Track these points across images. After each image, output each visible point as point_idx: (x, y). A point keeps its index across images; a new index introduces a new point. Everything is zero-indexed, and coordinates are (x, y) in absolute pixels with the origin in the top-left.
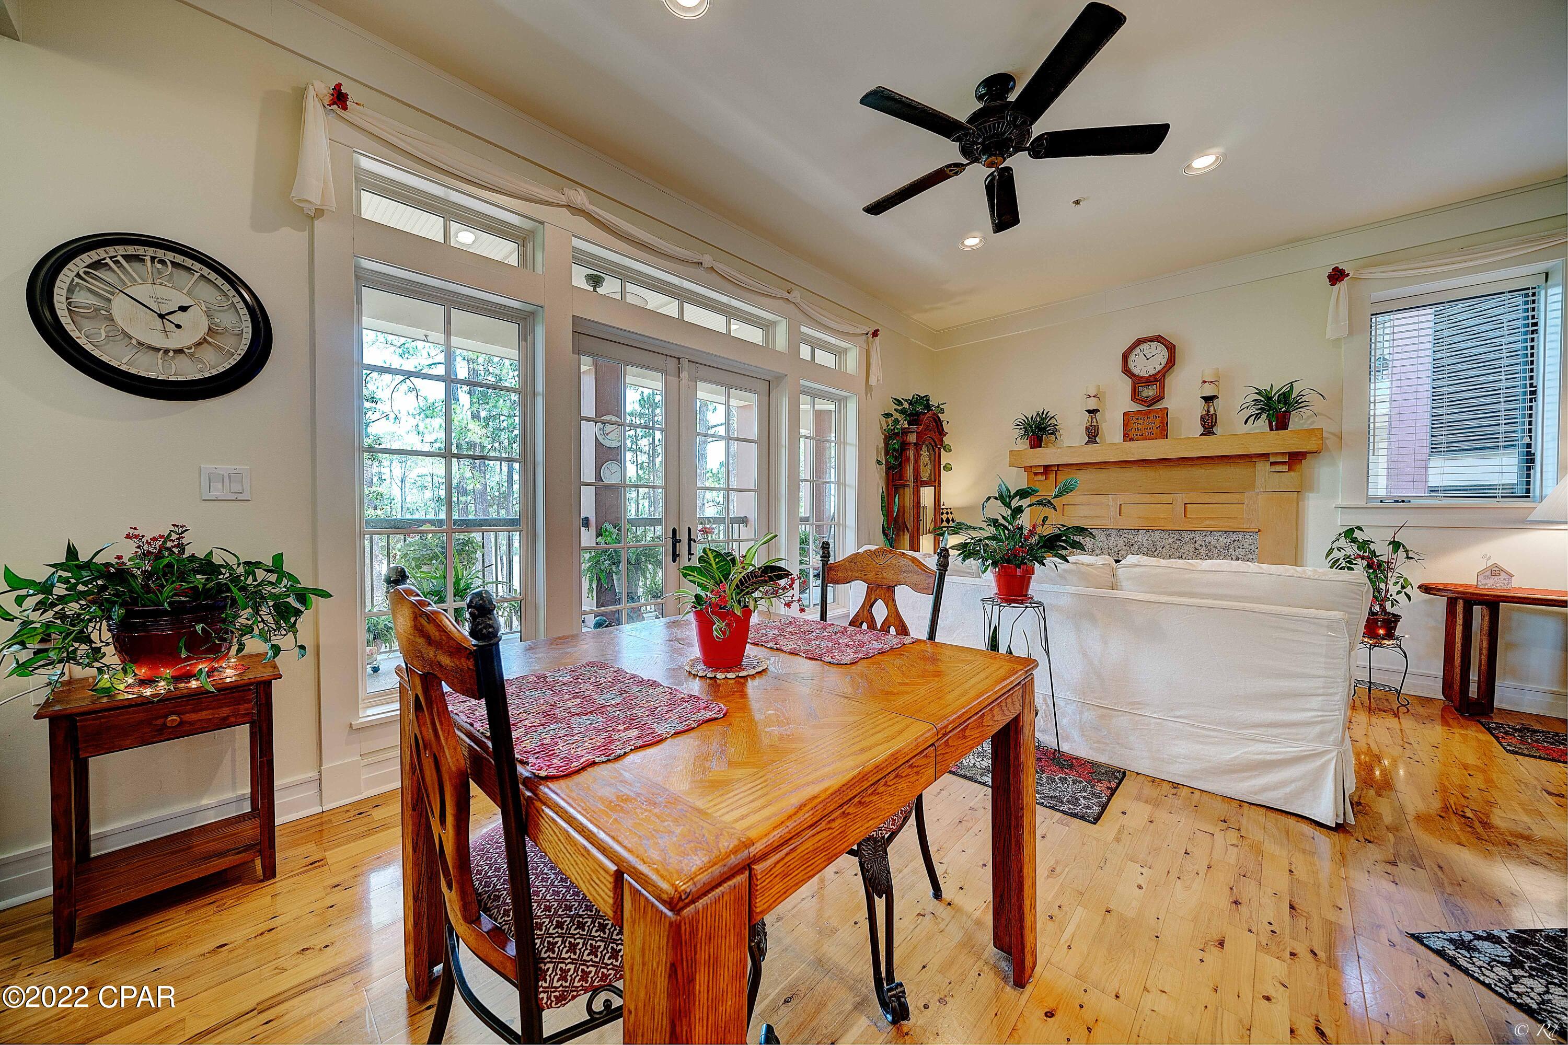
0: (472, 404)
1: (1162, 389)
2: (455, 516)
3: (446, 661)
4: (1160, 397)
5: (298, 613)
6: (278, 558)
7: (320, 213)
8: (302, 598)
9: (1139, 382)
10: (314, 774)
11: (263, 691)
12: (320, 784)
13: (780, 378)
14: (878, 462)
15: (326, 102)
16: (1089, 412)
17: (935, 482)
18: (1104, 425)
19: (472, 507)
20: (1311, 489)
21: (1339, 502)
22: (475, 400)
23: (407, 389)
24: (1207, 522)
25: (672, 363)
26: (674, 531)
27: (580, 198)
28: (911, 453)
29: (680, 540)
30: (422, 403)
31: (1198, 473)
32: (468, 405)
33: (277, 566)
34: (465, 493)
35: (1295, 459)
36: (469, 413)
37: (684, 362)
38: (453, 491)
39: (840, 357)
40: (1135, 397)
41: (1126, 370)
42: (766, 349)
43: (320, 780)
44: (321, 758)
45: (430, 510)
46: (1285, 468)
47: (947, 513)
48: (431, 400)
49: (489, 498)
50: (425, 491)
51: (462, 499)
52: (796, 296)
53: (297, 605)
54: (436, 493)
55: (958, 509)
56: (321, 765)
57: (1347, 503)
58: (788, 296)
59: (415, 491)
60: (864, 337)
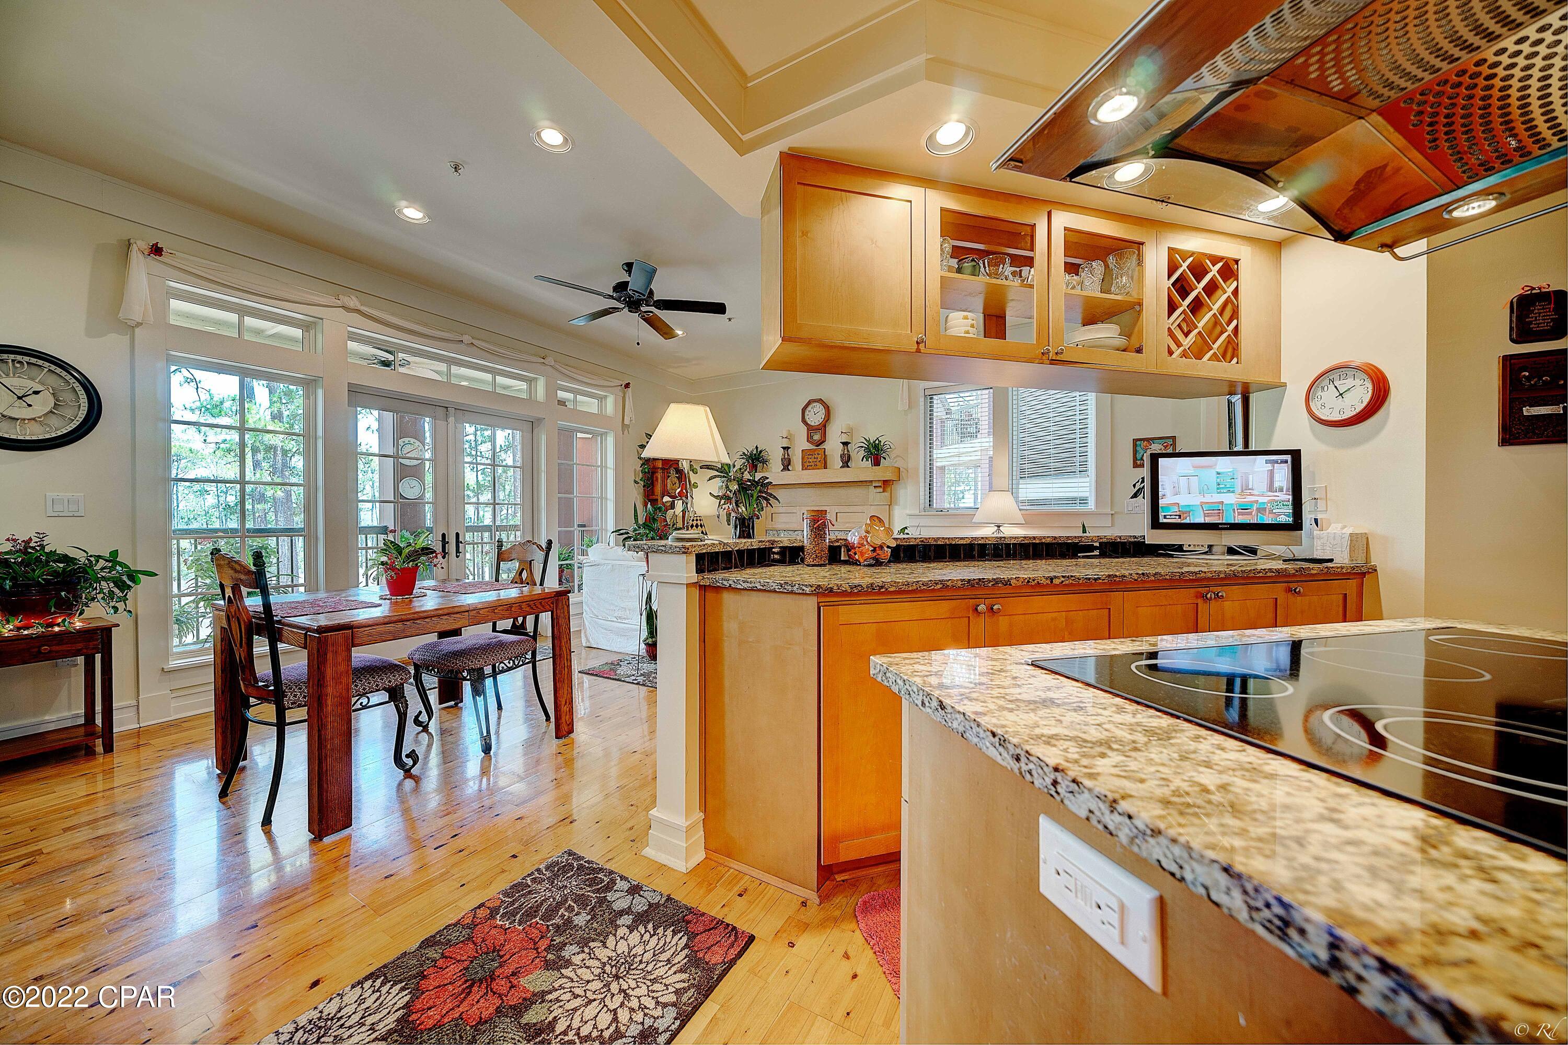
0: (272, 403)
1: (824, 435)
2: (249, 525)
3: (243, 577)
4: (822, 442)
5: (129, 587)
6: (115, 553)
7: (139, 324)
8: (132, 576)
9: (811, 429)
10: (134, 702)
11: (106, 632)
12: (138, 709)
13: (540, 420)
14: (636, 482)
15: (146, 253)
16: (784, 448)
17: (683, 495)
18: (794, 458)
19: (271, 516)
20: (896, 504)
21: (908, 512)
22: (275, 399)
23: (183, 380)
24: (847, 525)
25: (441, 411)
26: (444, 535)
27: (353, 302)
28: (659, 475)
29: (448, 542)
30: (204, 396)
31: (842, 492)
32: (267, 403)
33: (113, 558)
34: (262, 498)
35: (886, 483)
36: (268, 413)
37: (452, 411)
38: (247, 497)
39: (601, 402)
40: (810, 439)
41: (804, 421)
42: (530, 401)
43: (138, 706)
44: (138, 692)
45: (214, 519)
46: (881, 490)
47: (697, 520)
48: (217, 399)
49: (295, 505)
50: (206, 496)
51: (259, 507)
52: (550, 360)
53: (130, 583)
54: (222, 499)
55: (706, 517)
56: (138, 696)
57: (913, 512)
58: (543, 360)
59: (191, 496)
60: (619, 388)
